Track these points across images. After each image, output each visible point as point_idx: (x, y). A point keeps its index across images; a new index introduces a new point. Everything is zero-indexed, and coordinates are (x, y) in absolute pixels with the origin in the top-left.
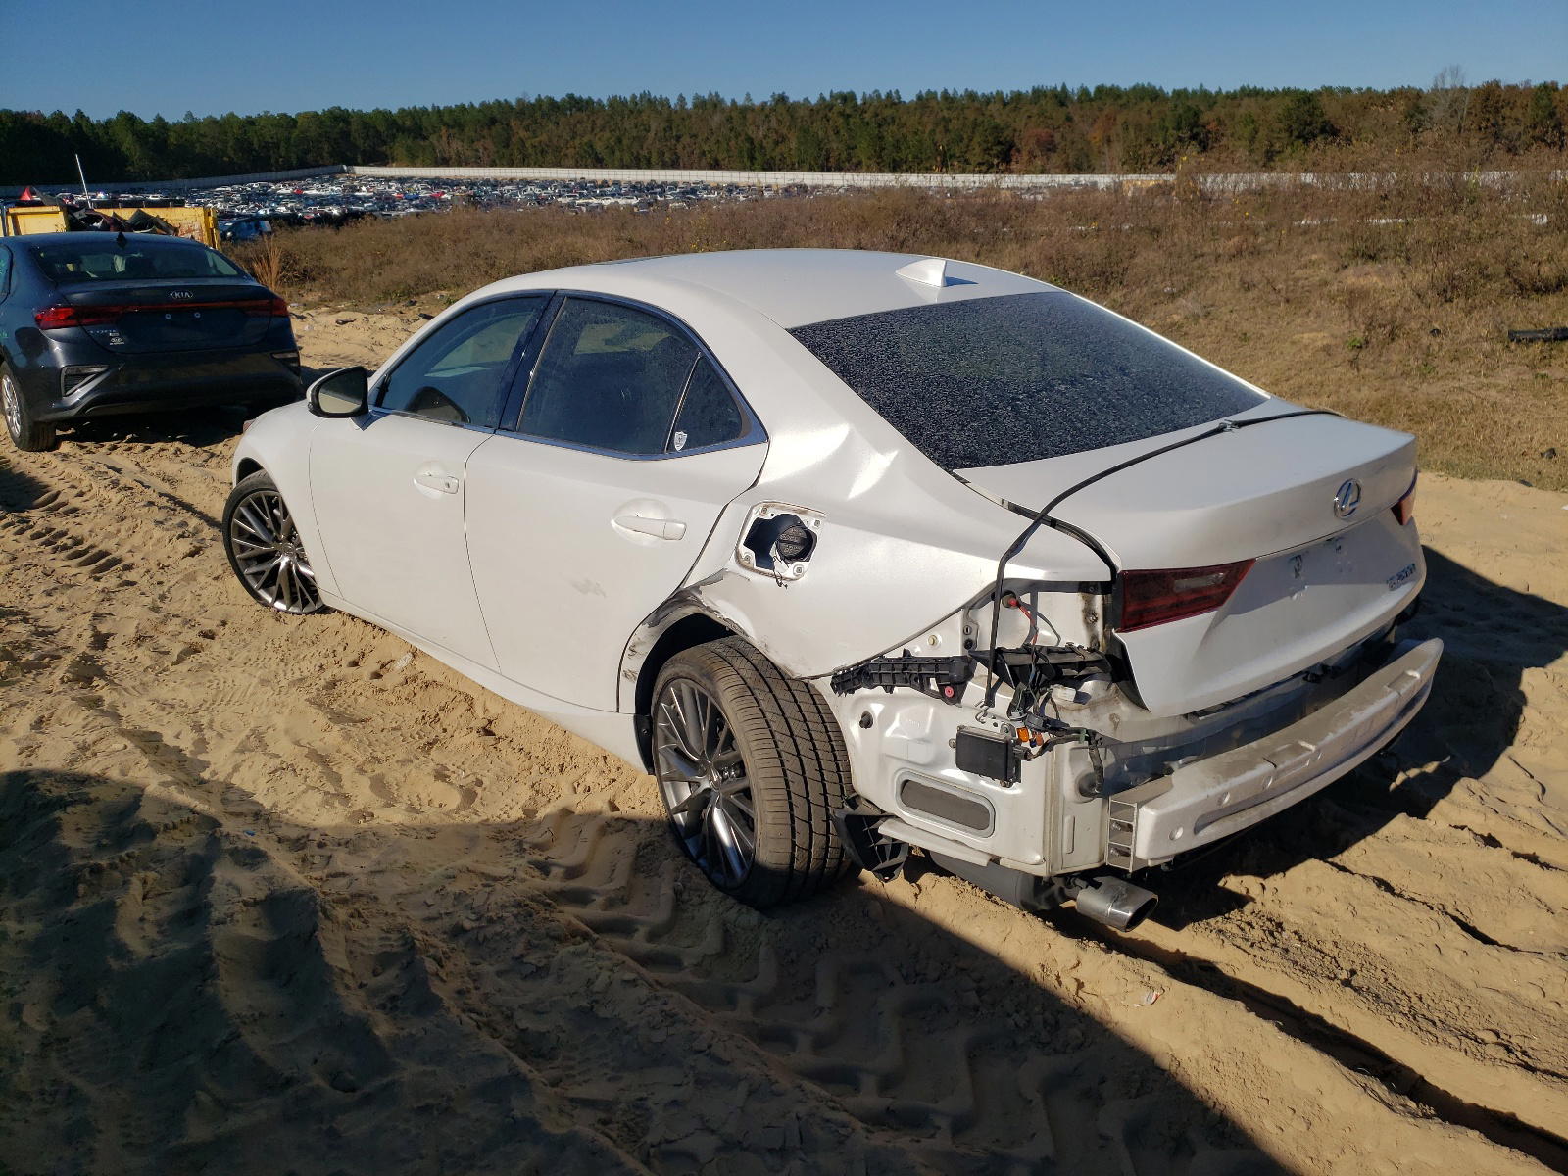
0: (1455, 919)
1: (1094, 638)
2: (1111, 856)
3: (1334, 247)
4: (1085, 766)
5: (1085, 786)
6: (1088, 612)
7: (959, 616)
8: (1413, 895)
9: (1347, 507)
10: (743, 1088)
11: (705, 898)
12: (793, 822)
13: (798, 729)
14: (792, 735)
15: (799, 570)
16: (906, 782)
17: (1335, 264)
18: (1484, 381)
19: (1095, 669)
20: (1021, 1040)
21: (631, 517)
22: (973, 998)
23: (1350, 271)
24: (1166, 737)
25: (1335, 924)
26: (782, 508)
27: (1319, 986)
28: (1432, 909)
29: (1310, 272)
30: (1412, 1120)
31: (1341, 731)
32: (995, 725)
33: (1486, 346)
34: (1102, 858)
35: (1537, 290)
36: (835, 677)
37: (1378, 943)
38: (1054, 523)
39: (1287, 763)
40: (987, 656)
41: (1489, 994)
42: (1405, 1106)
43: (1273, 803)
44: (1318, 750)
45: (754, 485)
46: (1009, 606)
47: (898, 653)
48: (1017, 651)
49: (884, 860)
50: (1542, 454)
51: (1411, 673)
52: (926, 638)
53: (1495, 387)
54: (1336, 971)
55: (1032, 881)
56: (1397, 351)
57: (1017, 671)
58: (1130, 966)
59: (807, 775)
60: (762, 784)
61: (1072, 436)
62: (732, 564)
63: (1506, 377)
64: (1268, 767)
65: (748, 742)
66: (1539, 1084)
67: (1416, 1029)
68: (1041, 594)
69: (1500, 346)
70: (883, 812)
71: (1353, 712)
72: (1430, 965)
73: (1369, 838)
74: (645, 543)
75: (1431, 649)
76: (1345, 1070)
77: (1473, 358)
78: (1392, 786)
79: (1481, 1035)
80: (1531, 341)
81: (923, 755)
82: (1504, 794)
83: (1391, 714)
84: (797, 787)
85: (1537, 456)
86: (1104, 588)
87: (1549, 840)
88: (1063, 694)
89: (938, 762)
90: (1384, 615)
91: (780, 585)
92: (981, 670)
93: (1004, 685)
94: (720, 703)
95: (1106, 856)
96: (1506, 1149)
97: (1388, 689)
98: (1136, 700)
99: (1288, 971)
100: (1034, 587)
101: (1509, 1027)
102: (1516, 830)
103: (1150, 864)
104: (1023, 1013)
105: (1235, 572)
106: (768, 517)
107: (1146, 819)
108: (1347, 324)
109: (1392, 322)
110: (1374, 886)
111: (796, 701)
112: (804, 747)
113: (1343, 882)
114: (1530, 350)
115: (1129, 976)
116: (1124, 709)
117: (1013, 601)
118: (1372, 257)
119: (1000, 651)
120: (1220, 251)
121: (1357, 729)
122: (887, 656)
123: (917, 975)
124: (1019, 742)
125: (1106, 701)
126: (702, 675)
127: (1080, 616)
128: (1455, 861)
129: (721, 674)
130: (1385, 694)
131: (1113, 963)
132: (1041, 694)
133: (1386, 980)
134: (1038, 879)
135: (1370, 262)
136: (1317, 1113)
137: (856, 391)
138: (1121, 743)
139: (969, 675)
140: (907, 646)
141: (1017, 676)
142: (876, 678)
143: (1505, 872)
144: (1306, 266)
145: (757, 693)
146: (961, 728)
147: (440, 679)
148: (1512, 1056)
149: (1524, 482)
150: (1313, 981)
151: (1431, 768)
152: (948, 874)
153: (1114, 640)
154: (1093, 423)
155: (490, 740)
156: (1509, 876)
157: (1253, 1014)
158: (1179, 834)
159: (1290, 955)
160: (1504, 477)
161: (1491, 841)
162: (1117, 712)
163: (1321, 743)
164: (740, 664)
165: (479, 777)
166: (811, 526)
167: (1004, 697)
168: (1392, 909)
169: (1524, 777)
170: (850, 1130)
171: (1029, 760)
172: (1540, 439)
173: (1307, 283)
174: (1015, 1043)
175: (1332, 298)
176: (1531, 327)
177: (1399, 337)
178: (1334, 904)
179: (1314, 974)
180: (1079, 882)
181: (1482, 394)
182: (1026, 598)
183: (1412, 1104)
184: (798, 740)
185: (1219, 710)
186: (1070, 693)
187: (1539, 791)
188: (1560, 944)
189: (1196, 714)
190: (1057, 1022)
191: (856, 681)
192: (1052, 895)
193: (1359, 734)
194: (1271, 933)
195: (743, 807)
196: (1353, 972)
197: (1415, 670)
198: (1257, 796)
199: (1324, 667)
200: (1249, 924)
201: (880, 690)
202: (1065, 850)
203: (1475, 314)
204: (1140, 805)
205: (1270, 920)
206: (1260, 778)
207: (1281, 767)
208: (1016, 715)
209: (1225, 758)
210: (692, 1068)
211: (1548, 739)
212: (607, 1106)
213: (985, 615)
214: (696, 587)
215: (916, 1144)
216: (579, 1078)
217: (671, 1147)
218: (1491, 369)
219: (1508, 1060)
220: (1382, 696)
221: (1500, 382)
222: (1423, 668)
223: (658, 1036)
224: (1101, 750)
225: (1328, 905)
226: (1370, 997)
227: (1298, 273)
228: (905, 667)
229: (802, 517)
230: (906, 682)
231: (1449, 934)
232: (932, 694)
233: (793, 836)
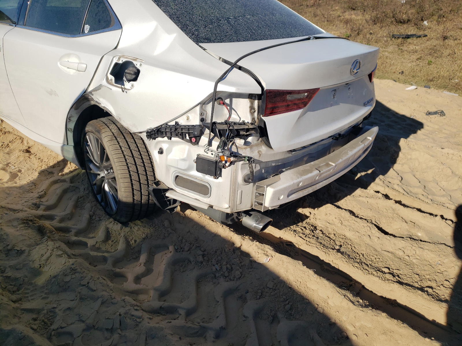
0: (375, 225)
1: (253, 119)
2: (255, 205)
3: (343, 6)
4: (247, 171)
5: (246, 179)
6: (252, 108)
7: (198, 108)
8: (361, 217)
9: (355, 71)
10: (99, 302)
11: (101, 219)
12: (133, 191)
13: (136, 154)
14: (133, 156)
15: (132, 86)
16: (177, 176)
17: (342, 11)
18: (384, 50)
19: (253, 132)
20: (217, 275)
21: (65, 61)
22: (200, 259)
23: (347, 13)
24: (279, 160)
25: (335, 227)
26: (126, 58)
27: (329, 252)
28: (368, 222)
29: (334, 12)
30: (361, 309)
31: (344, 158)
32: (212, 154)
33: (385, 39)
34: (252, 206)
35: (401, 22)
36: (147, 132)
37: (349, 234)
38: (240, 68)
39: (324, 170)
40: (209, 125)
41: (386, 253)
42: (358, 302)
43: (317, 185)
44: (336, 166)
45: (116, 48)
46: (220, 104)
47: (173, 123)
48: (221, 124)
49: (170, 205)
50: (400, 73)
51: (368, 138)
52: (185, 117)
53: (387, 51)
54: (335, 246)
55: (225, 214)
56: (359, 39)
57: (221, 131)
58: (261, 247)
59: (139, 173)
60: (119, 176)
61: (251, 35)
62: (104, 82)
63: (391, 49)
64: (316, 172)
65: (113, 159)
66: (405, 290)
67: (362, 269)
68: (234, 100)
69: (389, 39)
70: (169, 188)
71: (349, 151)
72: (366, 242)
73: (348, 196)
74: (72, 73)
75: (375, 130)
76: (338, 289)
77: (382, 42)
78: (356, 178)
79: (384, 270)
80: (399, 38)
81: (183, 165)
82: (390, 180)
83: (361, 152)
84: (135, 177)
85: (398, 73)
86: (259, 97)
87: (405, 196)
88: (239, 142)
89: (189, 169)
90: (360, 117)
91: (123, 91)
92: (207, 131)
93: (216, 138)
94: (103, 143)
95: (254, 206)
96: (396, 321)
97: (361, 143)
98: (268, 144)
99: (318, 247)
100: (232, 96)
101: (393, 266)
102: (394, 193)
103: (270, 209)
104: (219, 264)
105: (312, 92)
106: (121, 62)
107: (269, 192)
108: (345, 30)
109: (359, 29)
110: (349, 214)
111: (136, 143)
112: (139, 162)
113: (338, 212)
114: (398, 40)
115: (260, 251)
116: (264, 148)
117: (221, 102)
118: (354, 9)
119: (215, 123)
120: (308, 4)
121: (349, 158)
122: (169, 124)
123: (181, 248)
124: (221, 161)
125: (257, 145)
126: (96, 131)
127: (248, 109)
128: (376, 204)
129: (103, 131)
130: (360, 145)
131: (254, 245)
132: (231, 142)
133: (352, 248)
134: (227, 214)
135: (353, 11)
136: (326, 306)
137: (160, 8)
138: (262, 162)
139: (202, 133)
140: (177, 120)
141: (221, 134)
142: (164, 133)
143: (392, 208)
144: (334, 11)
145: (118, 139)
146: (198, 155)
147: (11, 130)
148: (395, 278)
149: (395, 81)
150: (327, 251)
151: (370, 172)
152: (196, 210)
153: (262, 120)
154: (259, 31)
155: (27, 154)
156: (393, 210)
157: (305, 267)
158: (282, 197)
159: (319, 240)
160: (389, 79)
161: (387, 197)
162: (260, 150)
163: (337, 163)
164: (113, 127)
165: (20, 169)
166: (138, 66)
167: (216, 143)
168: (355, 222)
169: (396, 174)
170: (141, 320)
171: (225, 168)
172: (399, 68)
173: (334, 16)
174: (215, 276)
175: (341, 21)
176: (399, 34)
177: (360, 34)
178: (335, 220)
179: (327, 248)
180: (243, 214)
181: (383, 53)
182: (227, 101)
183: (361, 301)
184: (136, 159)
185: (300, 150)
186: (242, 141)
187: (401, 179)
188: (409, 234)
189: (291, 151)
190: (232, 268)
191: (156, 135)
192: (233, 218)
193: (350, 160)
194: (313, 232)
195: (114, 185)
196: (341, 246)
197: (370, 136)
198: (312, 183)
199: (339, 135)
200: (305, 227)
201: (166, 139)
202: (238, 203)
203: (383, 29)
204: (267, 186)
205: (312, 226)
206: (314, 176)
207: (322, 172)
208: (220, 150)
209: (301, 168)
210: (80, 293)
211: (404, 161)
212: (38, 311)
213: (209, 107)
214: (91, 92)
215: (170, 324)
216: (30, 298)
217: (63, 330)
218: (386, 46)
219: (394, 280)
220: (359, 146)
221: (389, 50)
222: (372, 136)
223: (67, 279)
224: (254, 165)
225: (333, 220)
226: (346, 257)
227: (331, 13)
228: (176, 129)
229: (135, 62)
230: (177, 135)
231: (373, 232)
232: (187, 141)
233: (133, 196)
